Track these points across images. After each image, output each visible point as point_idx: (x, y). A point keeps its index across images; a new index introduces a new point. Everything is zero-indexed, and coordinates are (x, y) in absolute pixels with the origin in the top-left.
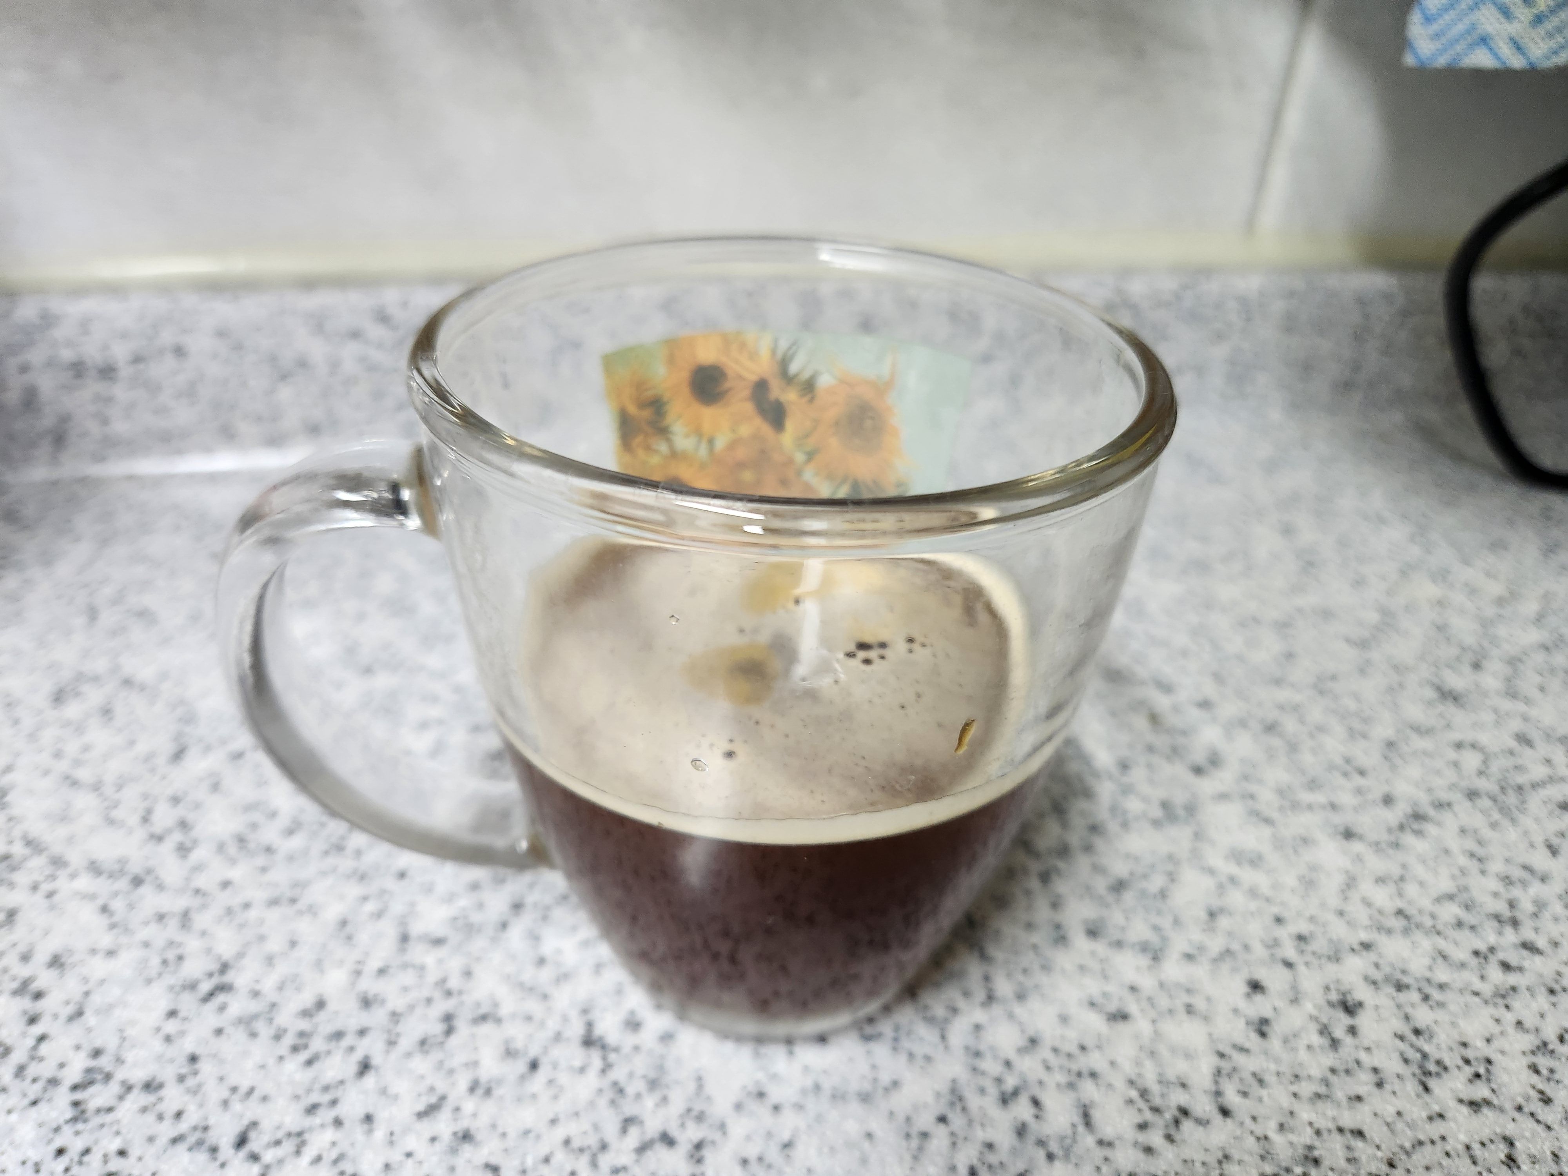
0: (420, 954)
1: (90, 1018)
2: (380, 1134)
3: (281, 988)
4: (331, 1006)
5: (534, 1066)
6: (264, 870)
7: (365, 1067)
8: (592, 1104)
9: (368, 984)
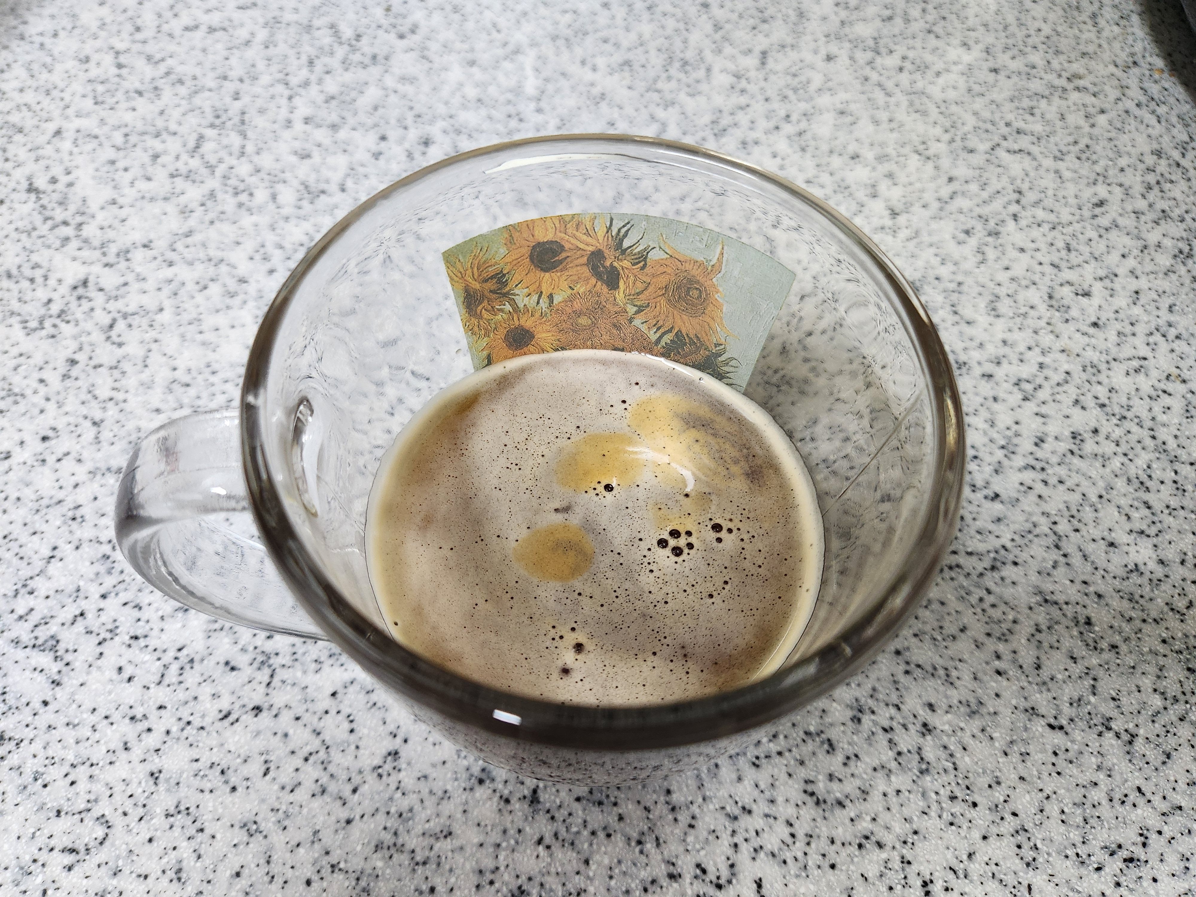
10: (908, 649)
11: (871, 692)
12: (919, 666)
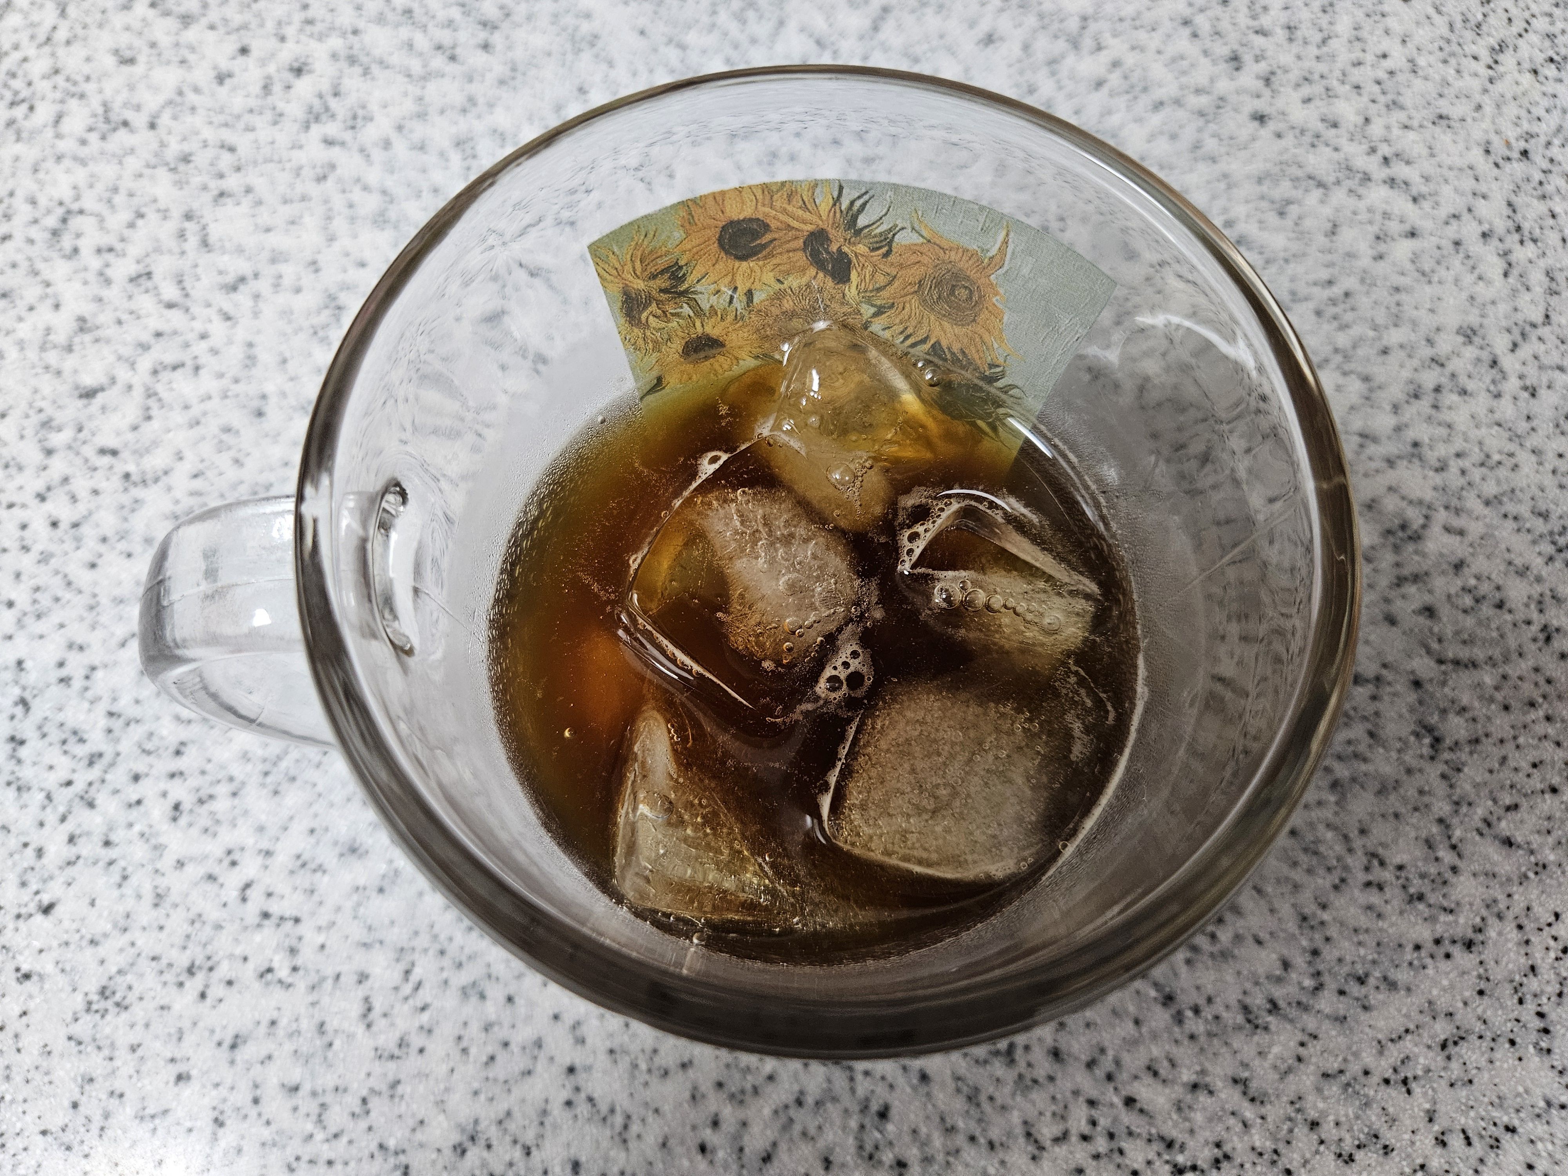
10: (588, 1069)
11: (501, 1115)
12: (590, 1099)
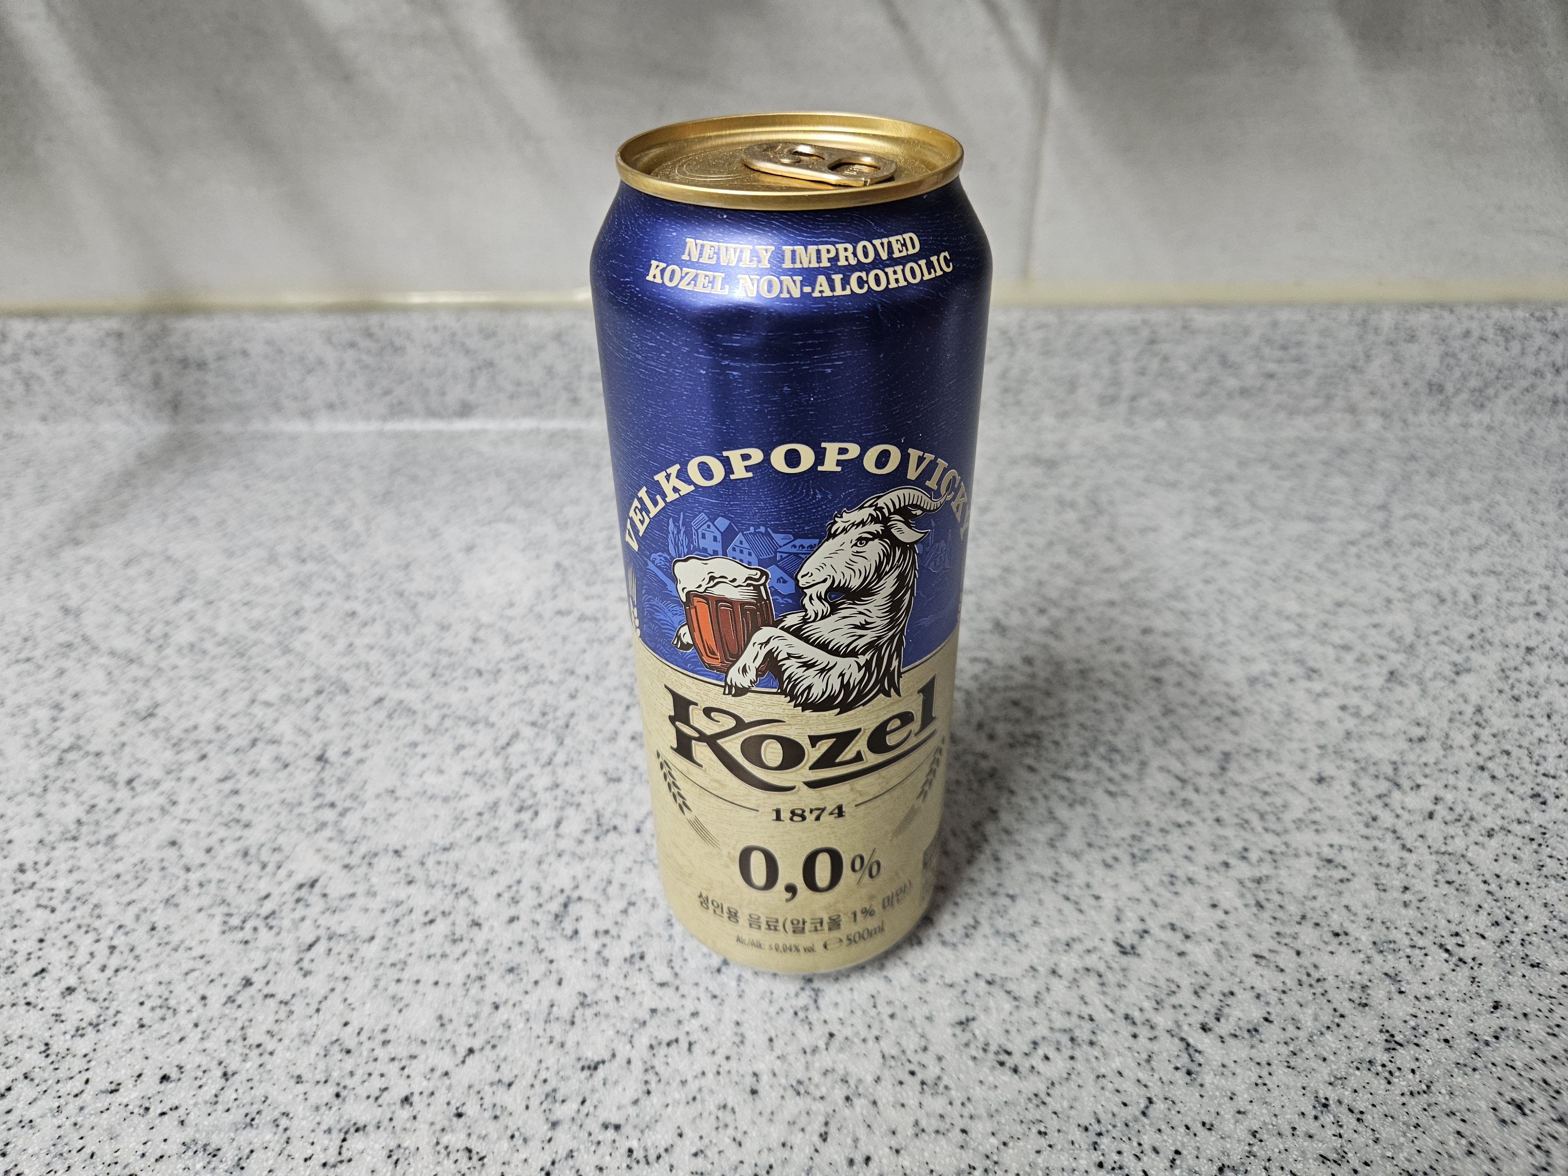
0: (258, 711)
1: (82, 722)
2: (196, 785)
3: (180, 718)
4: (201, 729)
5: (286, 766)
6: (197, 662)
7: (204, 757)
8: (305, 786)
9: (223, 721)
